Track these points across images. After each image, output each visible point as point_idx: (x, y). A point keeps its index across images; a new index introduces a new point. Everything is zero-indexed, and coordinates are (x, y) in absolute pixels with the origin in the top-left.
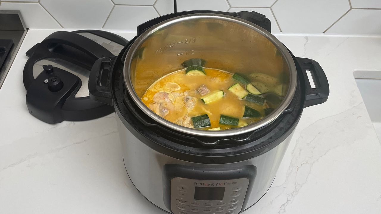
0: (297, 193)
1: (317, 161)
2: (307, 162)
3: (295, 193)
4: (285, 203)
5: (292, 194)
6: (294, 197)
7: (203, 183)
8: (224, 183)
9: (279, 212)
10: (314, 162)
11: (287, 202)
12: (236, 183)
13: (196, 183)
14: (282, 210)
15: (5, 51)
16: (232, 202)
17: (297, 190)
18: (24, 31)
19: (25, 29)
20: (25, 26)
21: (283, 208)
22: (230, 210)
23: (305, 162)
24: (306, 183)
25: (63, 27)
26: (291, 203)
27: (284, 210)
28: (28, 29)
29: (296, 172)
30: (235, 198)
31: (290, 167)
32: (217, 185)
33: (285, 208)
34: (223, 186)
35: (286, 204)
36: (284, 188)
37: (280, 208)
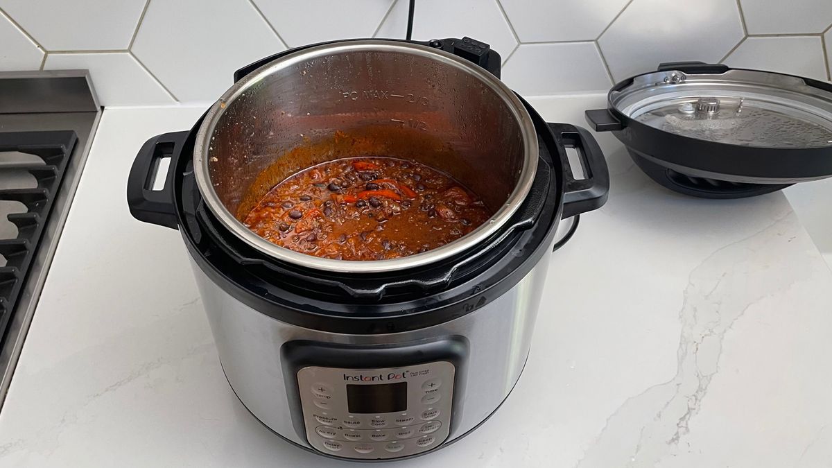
0: (705, 393)
1: (730, 327)
2: (711, 331)
3: (700, 393)
4: (686, 415)
5: (694, 396)
6: (700, 401)
7: (361, 377)
8: (404, 374)
9: (677, 433)
10: (725, 331)
11: (688, 413)
12: (427, 372)
13: (348, 377)
14: (681, 428)
15: (63, 153)
16: (426, 415)
17: (704, 387)
18: (97, 112)
19: (99, 109)
20: (99, 102)
21: (683, 424)
22: (426, 432)
23: (707, 332)
24: (717, 372)
25: (178, 101)
26: (697, 413)
27: (687, 428)
28: (103, 108)
29: (696, 353)
30: (430, 406)
31: (681, 344)
32: (389, 378)
33: (687, 424)
34: (402, 380)
35: (688, 416)
36: (678, 385)
37: (678, 424)
